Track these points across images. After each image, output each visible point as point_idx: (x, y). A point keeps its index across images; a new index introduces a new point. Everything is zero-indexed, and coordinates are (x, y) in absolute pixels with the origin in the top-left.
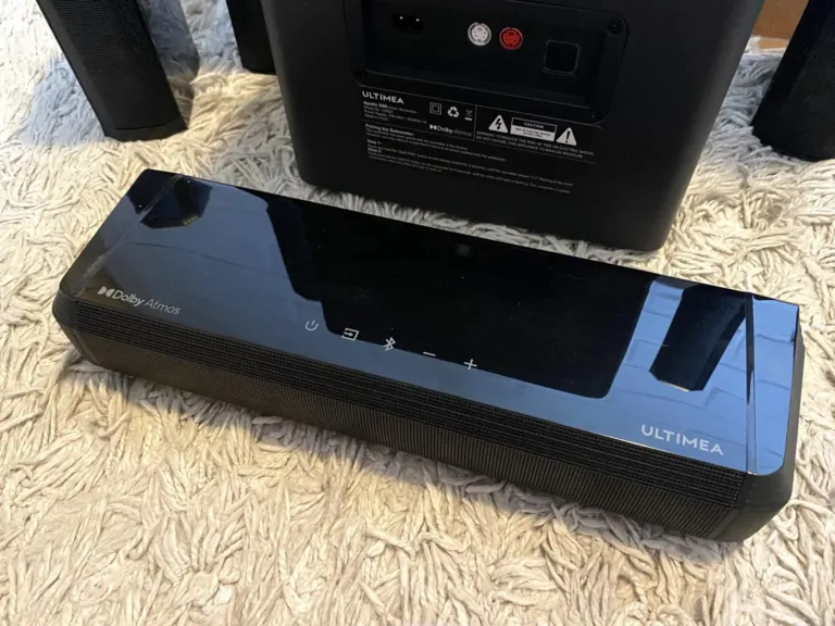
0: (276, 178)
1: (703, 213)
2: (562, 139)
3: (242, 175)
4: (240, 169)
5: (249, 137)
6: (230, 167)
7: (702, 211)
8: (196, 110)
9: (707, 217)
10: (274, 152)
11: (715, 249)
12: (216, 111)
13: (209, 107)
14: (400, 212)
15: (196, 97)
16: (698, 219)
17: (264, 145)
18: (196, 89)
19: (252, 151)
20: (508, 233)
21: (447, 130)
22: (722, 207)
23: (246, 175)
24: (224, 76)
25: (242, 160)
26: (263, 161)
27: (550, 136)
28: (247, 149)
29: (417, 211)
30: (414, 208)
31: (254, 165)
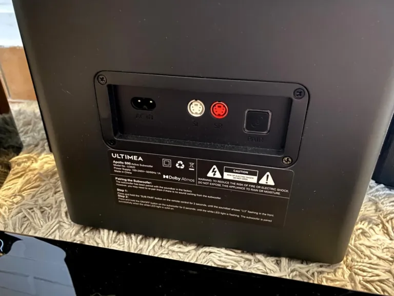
0: (53, 220)
1: (361, 231)
2: (263, 181)
3: (28, 220)
4: (27, 216)
5: (41, 193)
6: (20, 215)
7: (359, 229)
8: (10, 177)
9: (364, 233)
10: (56, 202)
11: (379, 258)
12: (23, 177)
13: (19, 175)
14: (143, 242)
15: (12, 169)
16: (359, 235)
17: (51, 198)
18: (13, 165)
19: (40, 202)
20: (227, 255)
21: (176, 178)
22: (371, 225)
23: (31, 220)
24: (35, 157)
25: (30, 209)
26: (47, 209)
27: (254, 179)
28: (37, 201)
29: (157, 240)
30: (154, 238)
31: (38, 212)
